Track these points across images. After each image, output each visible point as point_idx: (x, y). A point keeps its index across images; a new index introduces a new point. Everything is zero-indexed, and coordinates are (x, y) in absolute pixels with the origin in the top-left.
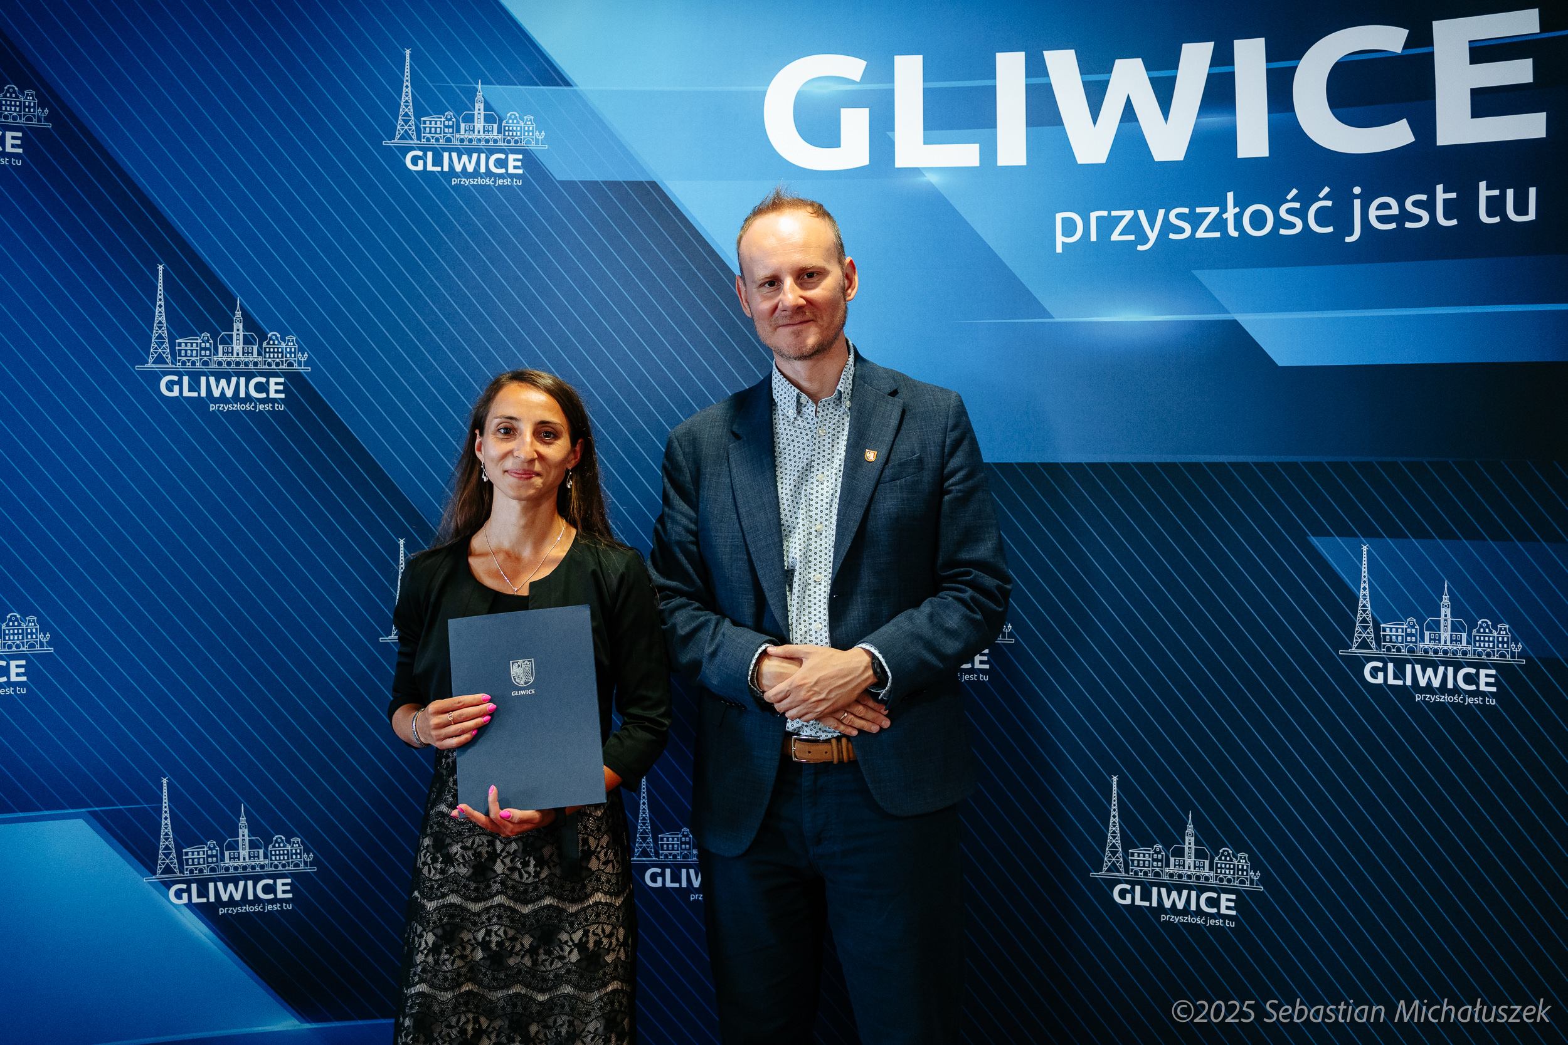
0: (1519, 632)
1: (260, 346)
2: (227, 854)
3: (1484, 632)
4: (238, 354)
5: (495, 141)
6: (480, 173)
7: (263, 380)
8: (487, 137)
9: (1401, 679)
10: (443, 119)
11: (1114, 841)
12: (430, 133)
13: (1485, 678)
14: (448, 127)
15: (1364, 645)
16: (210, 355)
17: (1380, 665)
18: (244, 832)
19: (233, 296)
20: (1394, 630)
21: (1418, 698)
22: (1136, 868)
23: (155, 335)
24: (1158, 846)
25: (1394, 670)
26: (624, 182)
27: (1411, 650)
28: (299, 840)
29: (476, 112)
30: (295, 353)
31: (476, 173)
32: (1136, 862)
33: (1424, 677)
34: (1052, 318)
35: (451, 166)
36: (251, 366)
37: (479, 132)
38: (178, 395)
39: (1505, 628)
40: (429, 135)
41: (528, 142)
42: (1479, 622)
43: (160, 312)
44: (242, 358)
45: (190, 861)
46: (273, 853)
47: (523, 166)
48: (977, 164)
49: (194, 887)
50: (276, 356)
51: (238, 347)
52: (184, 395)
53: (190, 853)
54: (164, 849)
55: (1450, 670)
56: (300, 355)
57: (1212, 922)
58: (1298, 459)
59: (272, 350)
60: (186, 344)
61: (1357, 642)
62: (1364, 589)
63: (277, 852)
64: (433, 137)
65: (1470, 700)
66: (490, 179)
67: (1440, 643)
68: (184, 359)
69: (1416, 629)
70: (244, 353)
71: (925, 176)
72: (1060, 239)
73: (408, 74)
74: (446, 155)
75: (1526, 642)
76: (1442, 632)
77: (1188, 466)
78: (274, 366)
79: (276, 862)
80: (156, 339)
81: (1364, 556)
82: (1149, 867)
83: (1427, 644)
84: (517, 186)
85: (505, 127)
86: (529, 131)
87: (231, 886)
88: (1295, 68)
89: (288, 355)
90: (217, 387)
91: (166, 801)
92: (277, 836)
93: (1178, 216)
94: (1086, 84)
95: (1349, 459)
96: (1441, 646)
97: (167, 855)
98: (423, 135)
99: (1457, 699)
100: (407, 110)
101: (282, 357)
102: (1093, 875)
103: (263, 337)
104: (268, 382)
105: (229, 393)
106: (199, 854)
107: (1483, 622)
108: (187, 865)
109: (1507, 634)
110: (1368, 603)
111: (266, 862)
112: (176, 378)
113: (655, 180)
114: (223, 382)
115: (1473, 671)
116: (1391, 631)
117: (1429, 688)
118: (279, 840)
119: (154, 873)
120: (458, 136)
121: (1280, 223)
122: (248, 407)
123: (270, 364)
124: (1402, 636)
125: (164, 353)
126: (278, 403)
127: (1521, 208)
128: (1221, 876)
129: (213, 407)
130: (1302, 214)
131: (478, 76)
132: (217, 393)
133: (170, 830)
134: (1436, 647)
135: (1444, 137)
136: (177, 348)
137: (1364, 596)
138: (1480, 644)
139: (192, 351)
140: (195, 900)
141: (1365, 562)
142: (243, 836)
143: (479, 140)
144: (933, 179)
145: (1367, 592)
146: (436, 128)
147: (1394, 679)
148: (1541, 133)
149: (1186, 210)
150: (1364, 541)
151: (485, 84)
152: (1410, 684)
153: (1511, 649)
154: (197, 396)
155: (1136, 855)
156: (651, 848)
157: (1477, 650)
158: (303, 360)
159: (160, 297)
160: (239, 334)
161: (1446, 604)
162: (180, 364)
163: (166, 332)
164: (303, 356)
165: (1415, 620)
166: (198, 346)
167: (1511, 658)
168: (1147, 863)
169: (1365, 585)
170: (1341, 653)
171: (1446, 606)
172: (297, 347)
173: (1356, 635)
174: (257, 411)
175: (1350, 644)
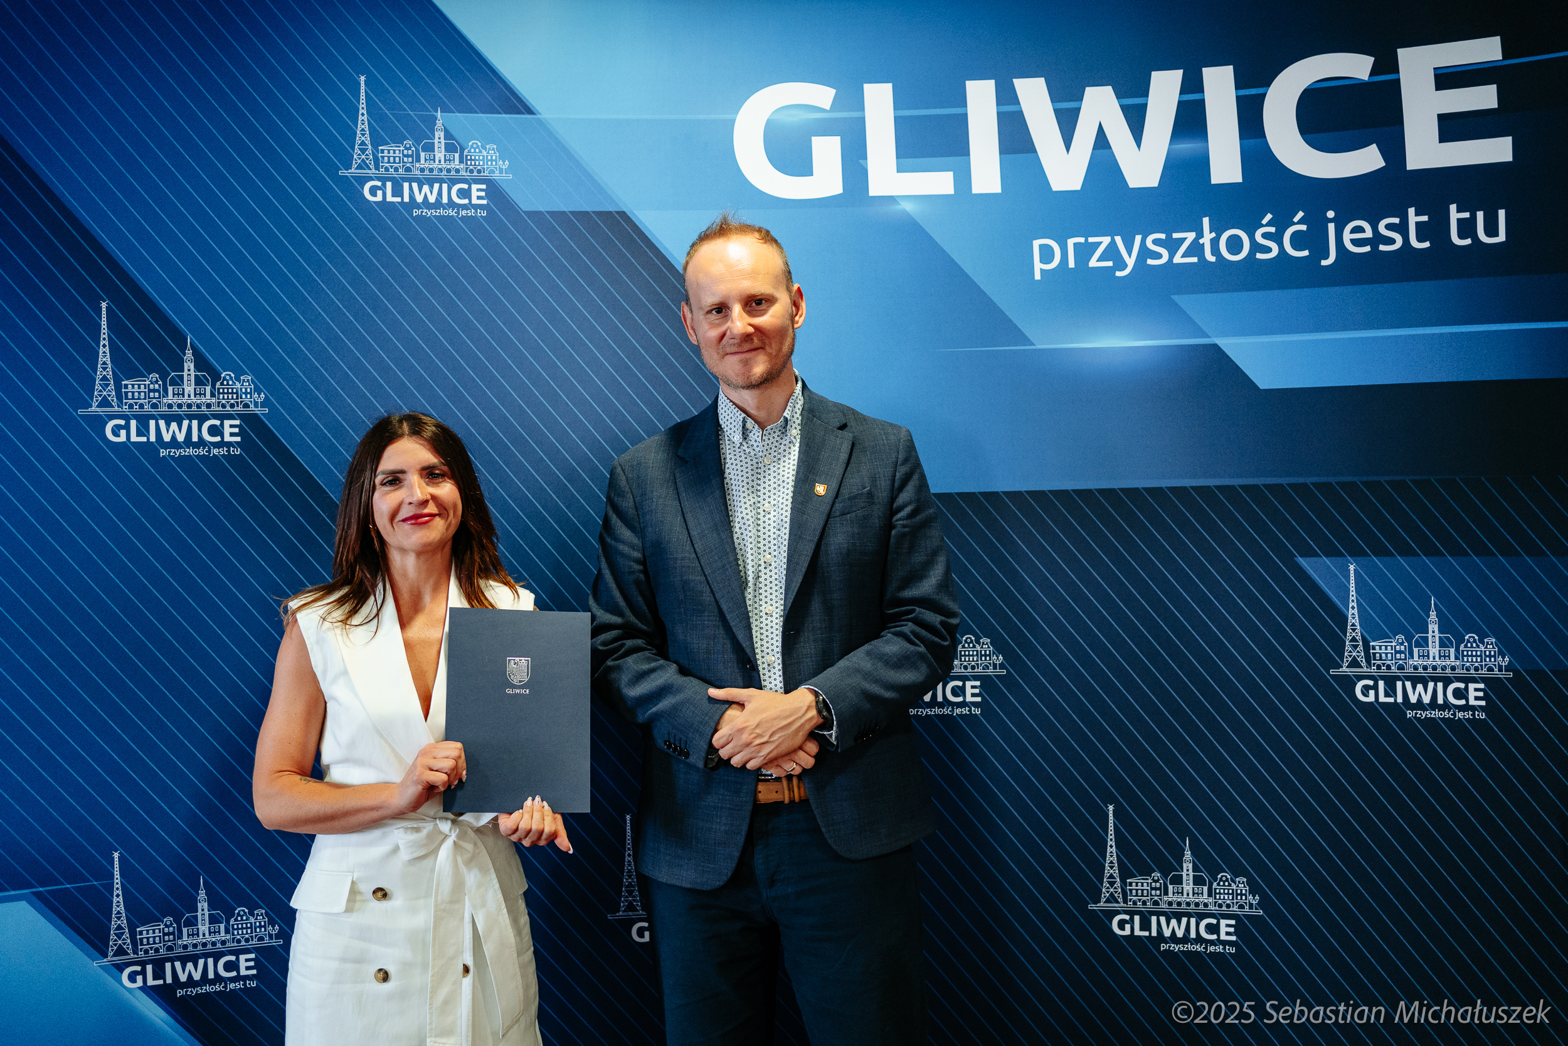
0: (1506, 645)
1: (213, 386)
2: (185, 930)
3: (1472, 647)
4: (189, 396)
5: (457, 171)
6: (442, 203)
7: (217, 422)
8: (449, 167)
9: (1392, 697)
10: (402, 148)
11: (1111, 871)
12: (389, 162)
13: (1474, 692)
14: (407, 156)
15: (1355, 663)
16: (159, 398)
17: (1371, 683)
18: (203, 906)
19: (182, 334)
20: (1383, 648)
21: (1410, 714)
22: (1135, 898)
23: (99, 376)
24: (1157, 875)
25: (1385, 689)
26: (593, 212)
27: (1401, 668)
28: (264, 911)
29: (436, 141)
30: (250, 393)
31: (438, 204)
32: (1134, 892)
33: (1414, 693)
34: (1034, 345)
35: (412, 196)
36: (204, 408)
37: (440, 161)
38: (125, 440)
39: (1492, 642)
40: (387, 165)
41: (492, 172)
43: (104, 352)
44: (193, 399)
45: (145, 940)
46: (235, 927)
47: (488, 196)
48: (951, 191)
49: (149, 968)
50: (230, 397)
51: (189, 388)
52: (132, 440)
53: (145, 932)
54: (116, 929)
55: (1440, 685)
56: (256, 395)
57: (1212, 949)
58: (1284, 481)
59: (226, 391)
60: (133, 385)
61: (1347, 661)
62: (1353, 608)
63: (240, 926)
64: (392, 167)
65: (1460, 715)
66: (453, 210)
67: (1429, 659)
68: (131, 401)
69: (1405, 646)
70: (195, 395)
71: (900, 205)
72: (1038, 266)
73: (364, 101)
74: (406, 185)
75: (1511, 654)
76: (1430, 648)
77: (1173, 490)
78: (228, 408)
79: (238, 937)
80: (101, 380)
81: (1351, 575)
82: (1147, 896)
83: (1416, 661)
84: (481, 216)
85: (467, 156)
86: (492, 160)
87: (190, 966)
88: (1265, 95)
89: (244, 396)
90: (168, 431)
91: (118, 876)
92: (239, 909)
93: (1155, 242)
94: (1057, 112)
95: (1332, 480)
96: (1430, 662)
97: (119, 936)
98: (381, 164)
99: (1447, 714)
100: (363, 138)
101: (237, 398)
102: (1092, 907)
103: (216, 377)
104: (222, 424)
105: (181, 438)
106: (154, 933)
107: (1470, 637)
108: (142, 944)
109: (1494, 648)
111: (228, 937)
112: (122, 422)
113: (625, 210)
114: (174, 426)
115: (1462, 685)
116: (1380, 649)
117: (1419, 705)
118: (242, 913)
119: (106, 956)
120: (418, 165)
121: (1256, 247)
122: (202, 452)
123: (224, 406)
124: (1392, 653)
125: (109, 395)
126: (234, 447)
127: (1491, 231)
128: (1220, 901)
129: (163, 453)
130: (1277, 238)
131: (437, 104)
132: (167, 438)
133: (122, 908)
134: (1425, 663)
135: (1414, 162)
136: (123, 390)
137: (1353, 615)
138: (1468, 659)
139: (139, 393)
140: (151, 982)
141: (1352, 581)
142: (203, 910)
143: (441, 170)
144: (908, 207)
145: (1356, 611)
146: (394, 157)
147: (1385, 696)
148: (1508, 157)
149: (1163, 236)
150: (1352, 561)
151: (444, 112)
152: (1401, 701)
153: (1499, 663)
154: (146, 440)
155: (1134, 884)
156: (638, 902)
157: (1465, 665)
158: (259, 400)
159: (104, 336)
160: (190, 375)
161: (1433, 620)
162: (127, 407)
163: (111, 373)
164: (259, 397)
165: (1403, 637)
166: (145, 388)
167: (1499, 671)
168: (1145, 892)
169: (1353, 604)
170: (1332, 672)
171: (1433, 622)
172: (253, 387)
173: (1346, 654)
174: (211, 455)
175: (1341, 663)
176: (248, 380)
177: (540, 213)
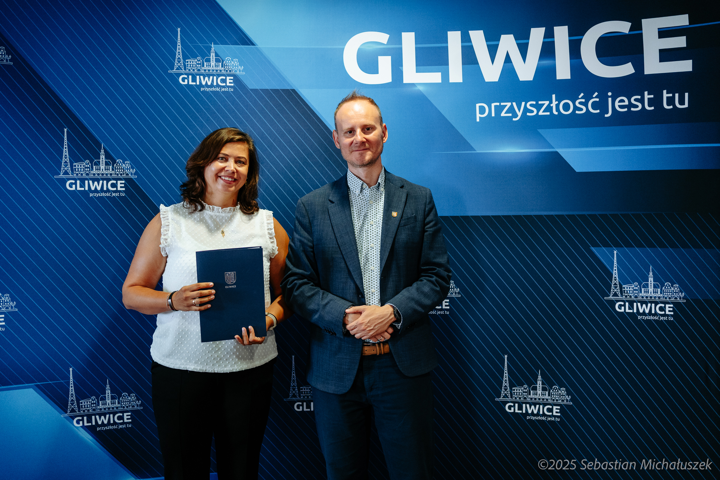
0: (683, 288)
1: (113, 166)
2: (100, 402)
3: (668, 288)
4: (103, 170)
5: (221, 71)
6: (214, 85)
7: (115, 182)
8: (217, 69)
9: (631, 309)
10: (196, 61)
11: (506, 384)
13: (668, 308)
14: (199, 64)
15: (615, 295)
16: (90, 171)
17: (622, 303)
18: (108, 392)
19: (100, 143)
20: (628, 288)
21: (639, 317)
22: (516, 396)
23: (63, 161)
24: (525, 386)
25: (629, 307)
26: (280, 89)
27: (636, 297)
28: (134, 395)
29: (211, 57)
30: (129, 169)
31: (212, 86)
32: (515, 393)
33: (642, 308)
34: (476, 150)
35: (200, 82)
36: (109, 175)
37: (213, 66)
38: (75, 189)
39: (677, 287)
40: (190, 68)
41: (236, 71)
42: (666, 284)
43: (66, 151)
44: (104, 172)
45: (83, 406)
46: (122, 401)
47: (234, 82)
48: (440, 81)
49: (85, 418)
50: (120, 171)
51: (102, 167)
52: (77, 189)
53: (83, 403)
54: (71, 401)
55: (653, 305)
56: (132, 170)
57: (549, 419)
58: (585, 213)
59: (118, 168)
60: (78, 165)
61: (612, 294)
62: (615, 270)
63: (124, 401)
64: (192, 69)
65: (662, 318)
66: (218, 88)
67: (648, 293)
68: (77, 172)
69: (638, 287)
70: (105, 170)
71: (417, 87)
72: (478, 115)
73: (180, 40)
74: (198, 77)
75: (685, 292)
76: (649, 288)
77: (537, 216)
78: (119, 176)
79: (124, 405)
80: (64, 163)
81: (615, 255)
82: (521, 395)
83: (643, 294)
84: (231, 91)
85: (225, 64)
86: (236, 66)
87: (103, 417)
88: (582, 39)
89: (126, 170)
90: (93, 185)
91: (72, 378)
92: (124, 393)
93: (531, 105)
94: (488, 46)
95: (607, 213)
96: (649, 295)
97: (72, 404)
98: (187, 68)
99: (656, 318)
100: (179, 56)
101: (123, 171)
102: (497, 399)
103: (114, 162)
104: (117, 183)
105: (99, 188)
106: (87, 403)
107: (667, 284)
108: (82, 408)
109: (677, 289)
110: (617, 276)
111: (119, 406)
112: (73, 181)
113: (294, 88)
114: (96, 183)
115: (663, 305)
116: (627, 288)
117: (644, 313)
118: (125, 395)
119: (67, 413)
120: (203, 68)
121: (576, 108)
122: (108, 194)
123: (118, 175)
124: (632, 291)
125: (68, 170)
126: (122, 193)
127: (682, 102)
128: (553, 398)
129: (91, 195)
130: (586, 104)
131: (212, 41)
132: (93, 188)
133: (73, 392)
134: (647, 295)
135: (648, 71)
136: (74, 167)
137: (615, 273)
138: (666, 294)
139: (81, 169)
140: (86, 424)
141: (615, 258)
142: (108, 394)
143: (213, 70)
144: (421, 88)
145: (616, 271)
146: (193, 65)
147: (629, 309)
148: (690, 69)
149: (534, 103)
150: (615, 249)
151: (215, 44)
152: (636, 312)
153: (680, 296)
154: (84, 189)
155: (516, 390)
156: (297, 393)
157: (664, 296)
158: (133, 172)
159: (66, 144)
160: (103, 161)
161: (651, 276)
162: (76, 175)
163: (69, 160)
164: (133, 171)
165: (637, 283)
166: (83, 167)
167: (680, 299)
168: (520, 393)
169: (615, 268)
170: (605, 298)
171: (651, 277)
172: (130, 166)
173: (612, 290)
174: (112, 196)
175: (609, 294)
176: (128, 163)
177: (257, 89)
